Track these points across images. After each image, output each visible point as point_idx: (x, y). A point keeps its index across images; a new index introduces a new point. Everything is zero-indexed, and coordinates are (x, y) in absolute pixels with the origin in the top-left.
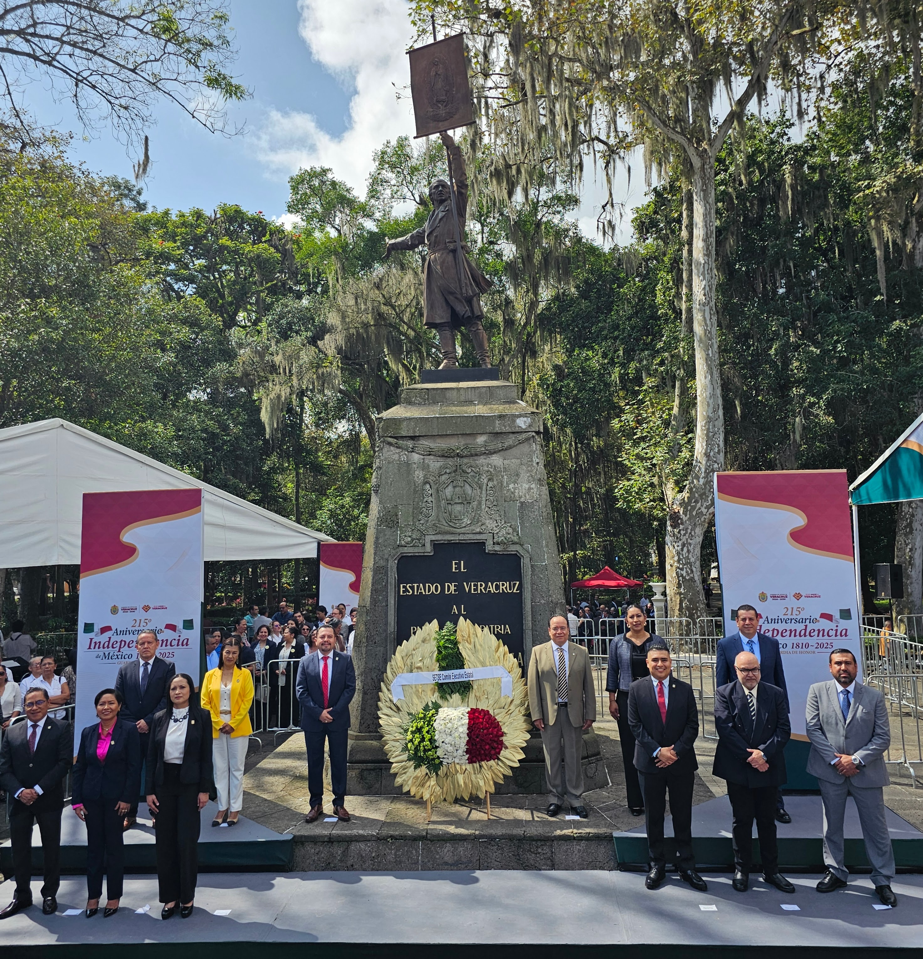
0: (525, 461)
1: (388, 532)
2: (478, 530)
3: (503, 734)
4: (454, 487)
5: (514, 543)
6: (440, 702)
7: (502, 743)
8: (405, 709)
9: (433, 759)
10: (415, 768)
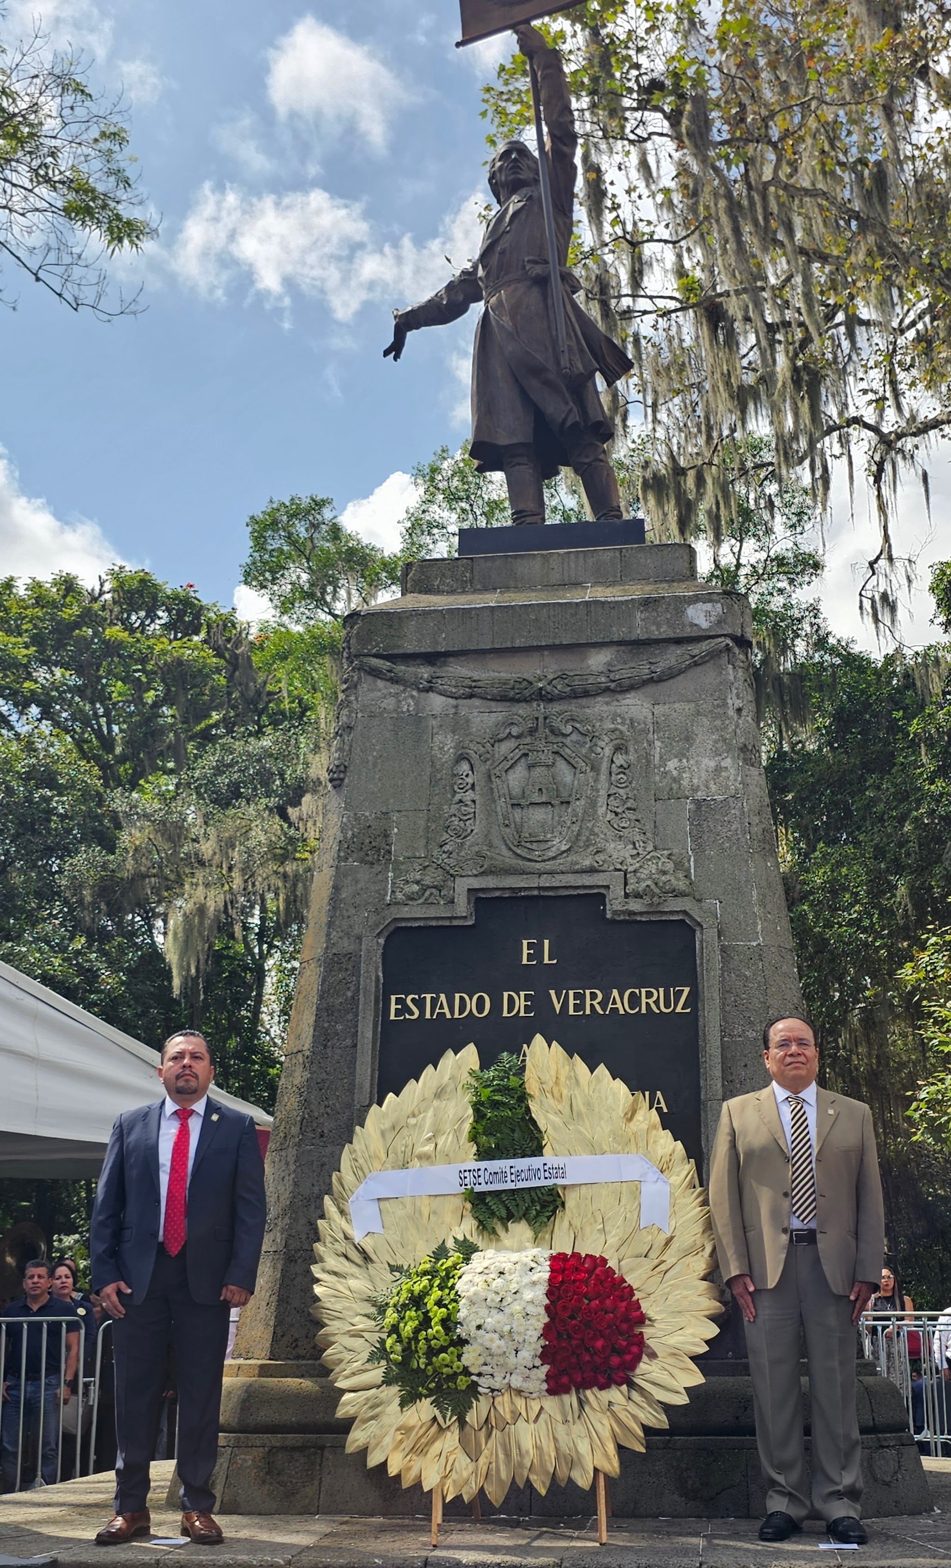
0: (705, 707)
1: (365, 874)
2: (587, 863)
3: (642, 1319)
4: (530, 767)
5: (679, 894)
6: (475, 1239)
7: (640, 1341)
8: (382, 1258)
9: (453, 1377)
10: (404, 1403)
